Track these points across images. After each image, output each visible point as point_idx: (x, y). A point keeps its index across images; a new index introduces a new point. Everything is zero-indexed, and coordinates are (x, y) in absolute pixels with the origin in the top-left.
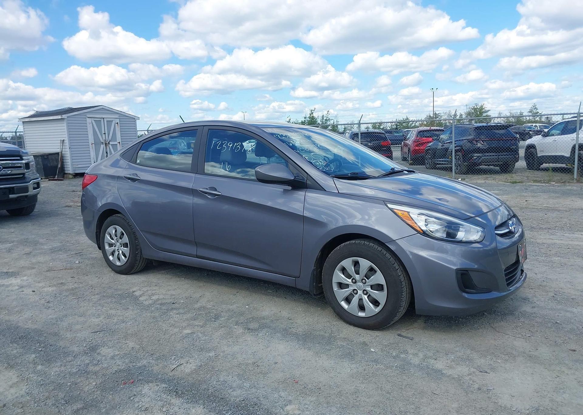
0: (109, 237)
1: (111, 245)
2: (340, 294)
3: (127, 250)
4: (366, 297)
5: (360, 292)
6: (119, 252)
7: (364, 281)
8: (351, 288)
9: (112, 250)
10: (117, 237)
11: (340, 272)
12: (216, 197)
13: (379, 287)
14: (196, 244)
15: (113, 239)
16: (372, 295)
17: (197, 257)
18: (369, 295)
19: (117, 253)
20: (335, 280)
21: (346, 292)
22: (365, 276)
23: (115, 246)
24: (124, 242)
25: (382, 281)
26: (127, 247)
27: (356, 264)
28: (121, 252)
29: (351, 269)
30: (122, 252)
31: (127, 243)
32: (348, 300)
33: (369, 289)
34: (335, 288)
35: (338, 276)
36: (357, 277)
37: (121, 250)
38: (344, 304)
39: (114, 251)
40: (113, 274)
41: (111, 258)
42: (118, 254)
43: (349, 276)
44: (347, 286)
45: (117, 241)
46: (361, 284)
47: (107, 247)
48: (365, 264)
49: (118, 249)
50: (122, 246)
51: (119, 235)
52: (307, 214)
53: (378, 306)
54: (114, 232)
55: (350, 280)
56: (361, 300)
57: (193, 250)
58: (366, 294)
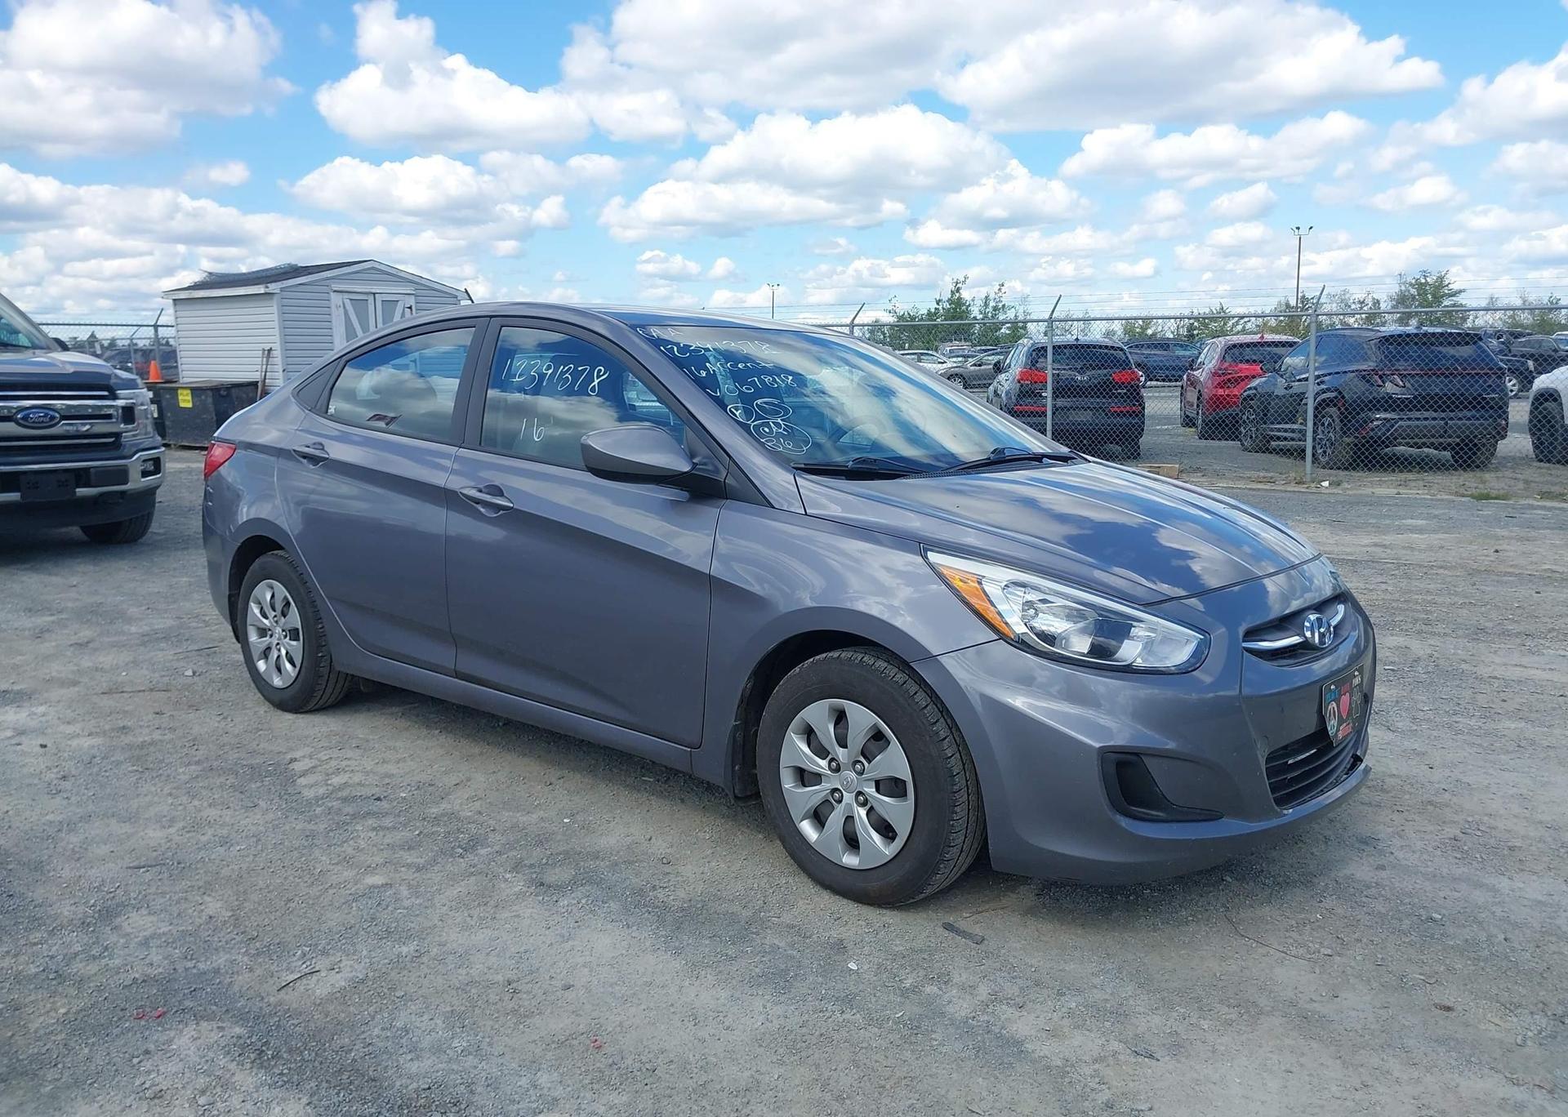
0: (257, 611)
1: (263, 632)
2: (799, 798)
3: (296, 646)
4: (863, 812)
5: (848, 797)
6: (279, 650)
7: (858, 766)
8: (826, 786)
9: (263, 646)
10: (275, 611)
11: (799, 739)
12: (501, 512)
13: (893, 787)
14: (456, 641)
15: (266, 618)
16: (879, 809)
17: (458, 675)
18: (872, 808)
19: (274, 654)
20: (786, 760)
21: (814, 794)
22: (863, 754)
23: (271, 636)
24: (289, 626)
25: (904, 772)
26: (297, 639)
27: (840, 717)
28: (283, 652)
29: (827, 731)
30: (287, 653)
31: (298, 629)
32: (819, 818)
33: (871, 790)
34: (788, 783)
35: (796, 748)
36: (841, 753)
37: (285, 648)
38: (807, 828)
39: (269, 648)
40: (264, 709)
41: (261, 665)
42: (279, 657)
43: (822, 752)
44: (817, 778)
45: (276, 622)
46: (853, 775)
47: (253, 637)
48: (861, 718)
49: (278, 644)
50: (285, 637)
51: (279, 606)
52: (716, 570)
53: (893, 839)
54: (268, 597)
55: (823, 763)
56: (850, 819)
57: (443, 655)
58: (864, 804)
